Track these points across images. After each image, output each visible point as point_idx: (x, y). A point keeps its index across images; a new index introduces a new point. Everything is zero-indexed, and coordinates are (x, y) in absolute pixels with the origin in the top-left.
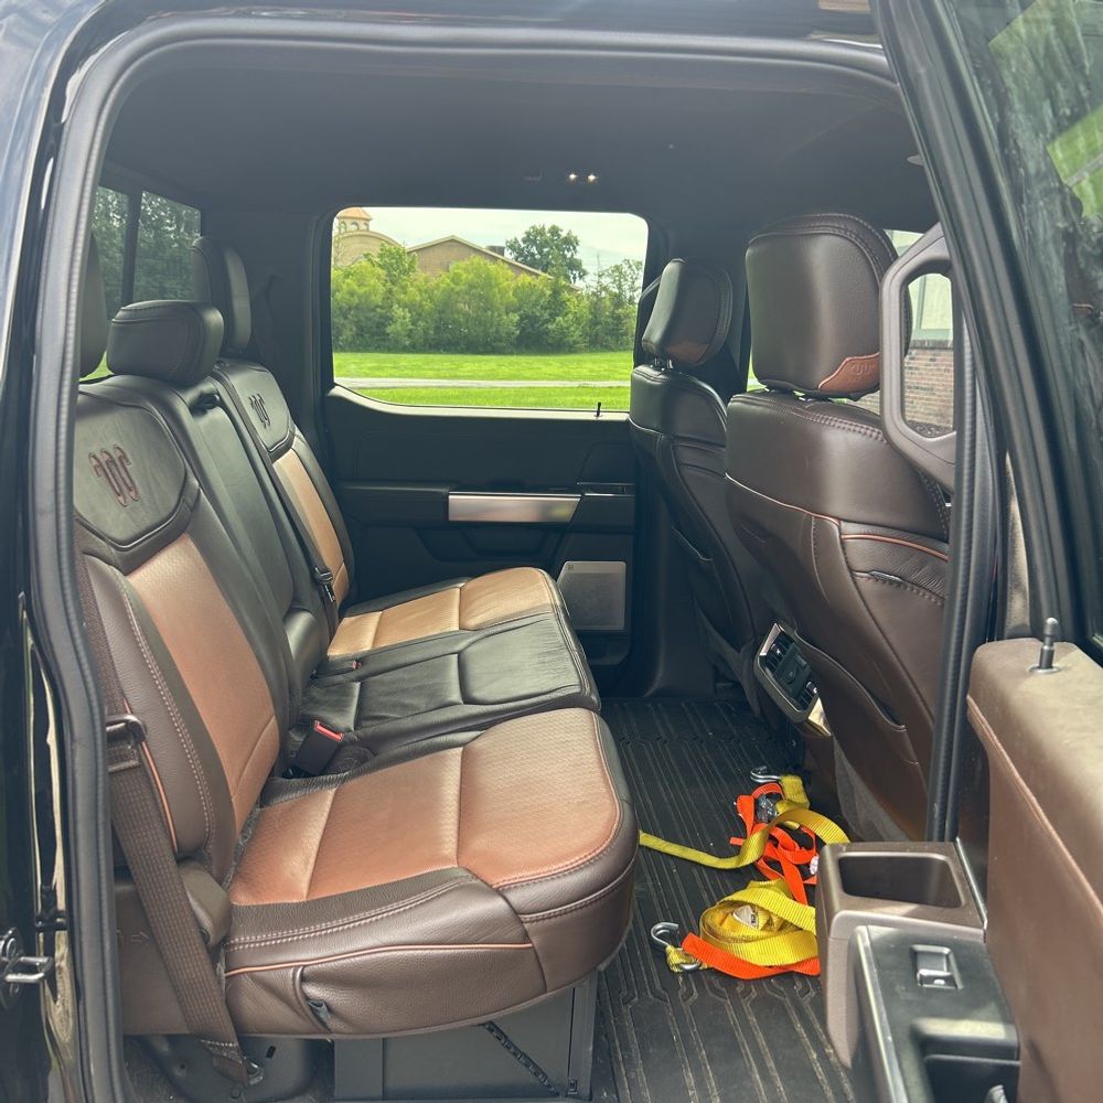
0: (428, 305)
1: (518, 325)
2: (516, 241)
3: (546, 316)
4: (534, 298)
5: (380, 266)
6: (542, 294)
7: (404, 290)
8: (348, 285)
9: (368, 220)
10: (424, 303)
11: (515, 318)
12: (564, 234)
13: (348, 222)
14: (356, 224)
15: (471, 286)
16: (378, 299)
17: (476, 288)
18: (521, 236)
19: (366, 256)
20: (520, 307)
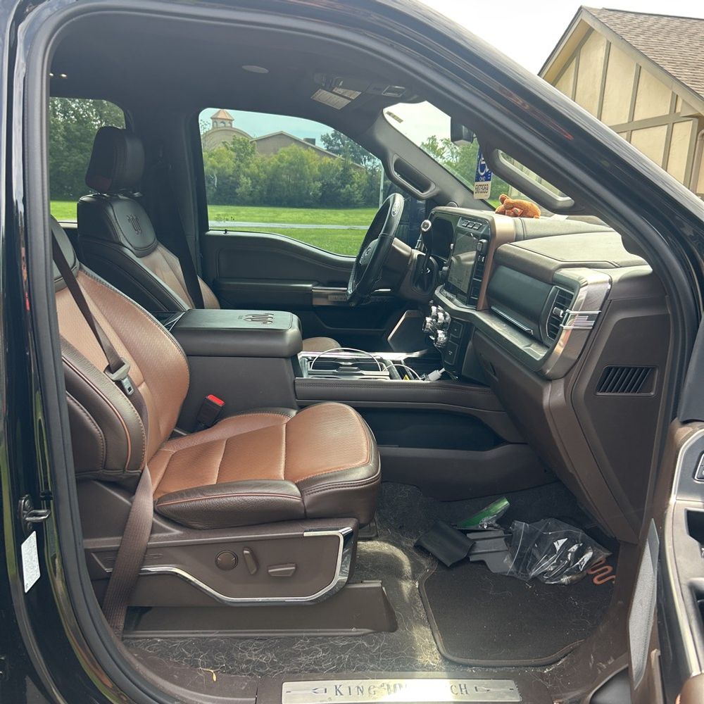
0: (263, 176)
1: (321, 189)
2: (328, 136)
3: (339, 183)
4: (331, 172)
5: (232, 150)
6: (337, 170)
7: (248, 166)
8: (211, 161)
9: (232, 120)
10: (260, 174)
11: (319, 184)
13: (219, 121)
14: (224, 123)
15: (291, 164)
16: (230, 171)
17: (293, 164)
19: (223, 143)
20: (323, 178)
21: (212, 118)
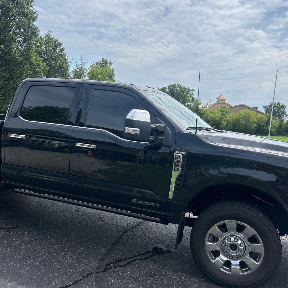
0: (232, 121)
1: (256, 127)
2: (266, 106)
3: (265, 125)
4: (262, 120)
5: (220, 111)
6: (265, 120)
7: (226, 117)
8: (211, 115)
9: (225, 100)
10: (231, 120)
11: (256, 125)
12: (281, 105)
13: (219, 100)
14: (221, 100)
15: (244, 117)
16: (218, 119)
17: (245, 117)
18: (268, 105)
19: (217, 108)
20: (258, 123)
21: (217, 99)
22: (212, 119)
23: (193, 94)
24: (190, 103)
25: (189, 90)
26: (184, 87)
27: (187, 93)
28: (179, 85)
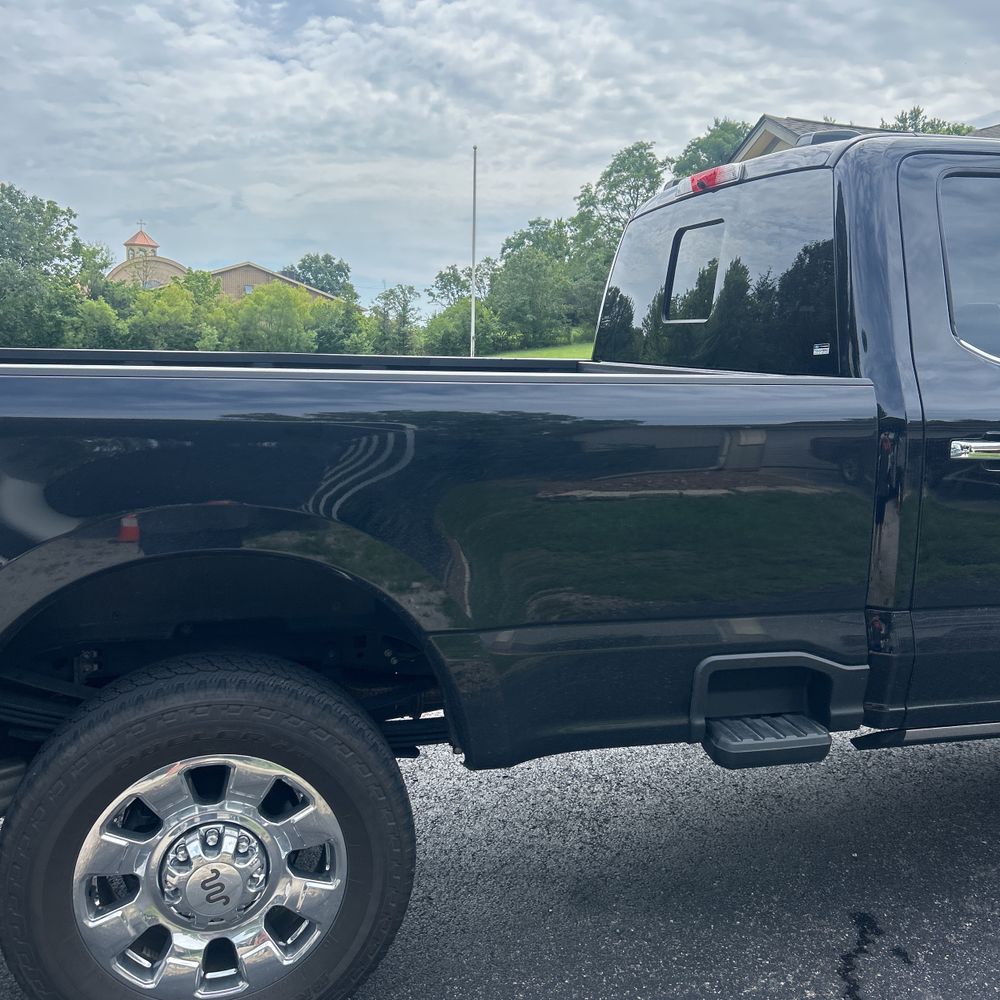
0: (233, 324)
1: (317, 341)
3: (341, 333)
4: (328, 317)
5: (187, 288)
6: (336, 314)
7: (209, 309)
8: (159, 305)
10: (229, 321)
11: (314, 334)
12: (336, 262)
13: (136, 249)
14: (144, 251)
15: (273, 306)
16: (187, 317)
17: (277, 308)
18: (297, 263)
19: (174, 278)
20: (317, 326)
21: (126, 245)
22: (166, 319)
23: (75, 228)
24: (67, 261)
25: (54, 211)
26: (35, 198)
27: (48, 224)
28: (11, 188)
